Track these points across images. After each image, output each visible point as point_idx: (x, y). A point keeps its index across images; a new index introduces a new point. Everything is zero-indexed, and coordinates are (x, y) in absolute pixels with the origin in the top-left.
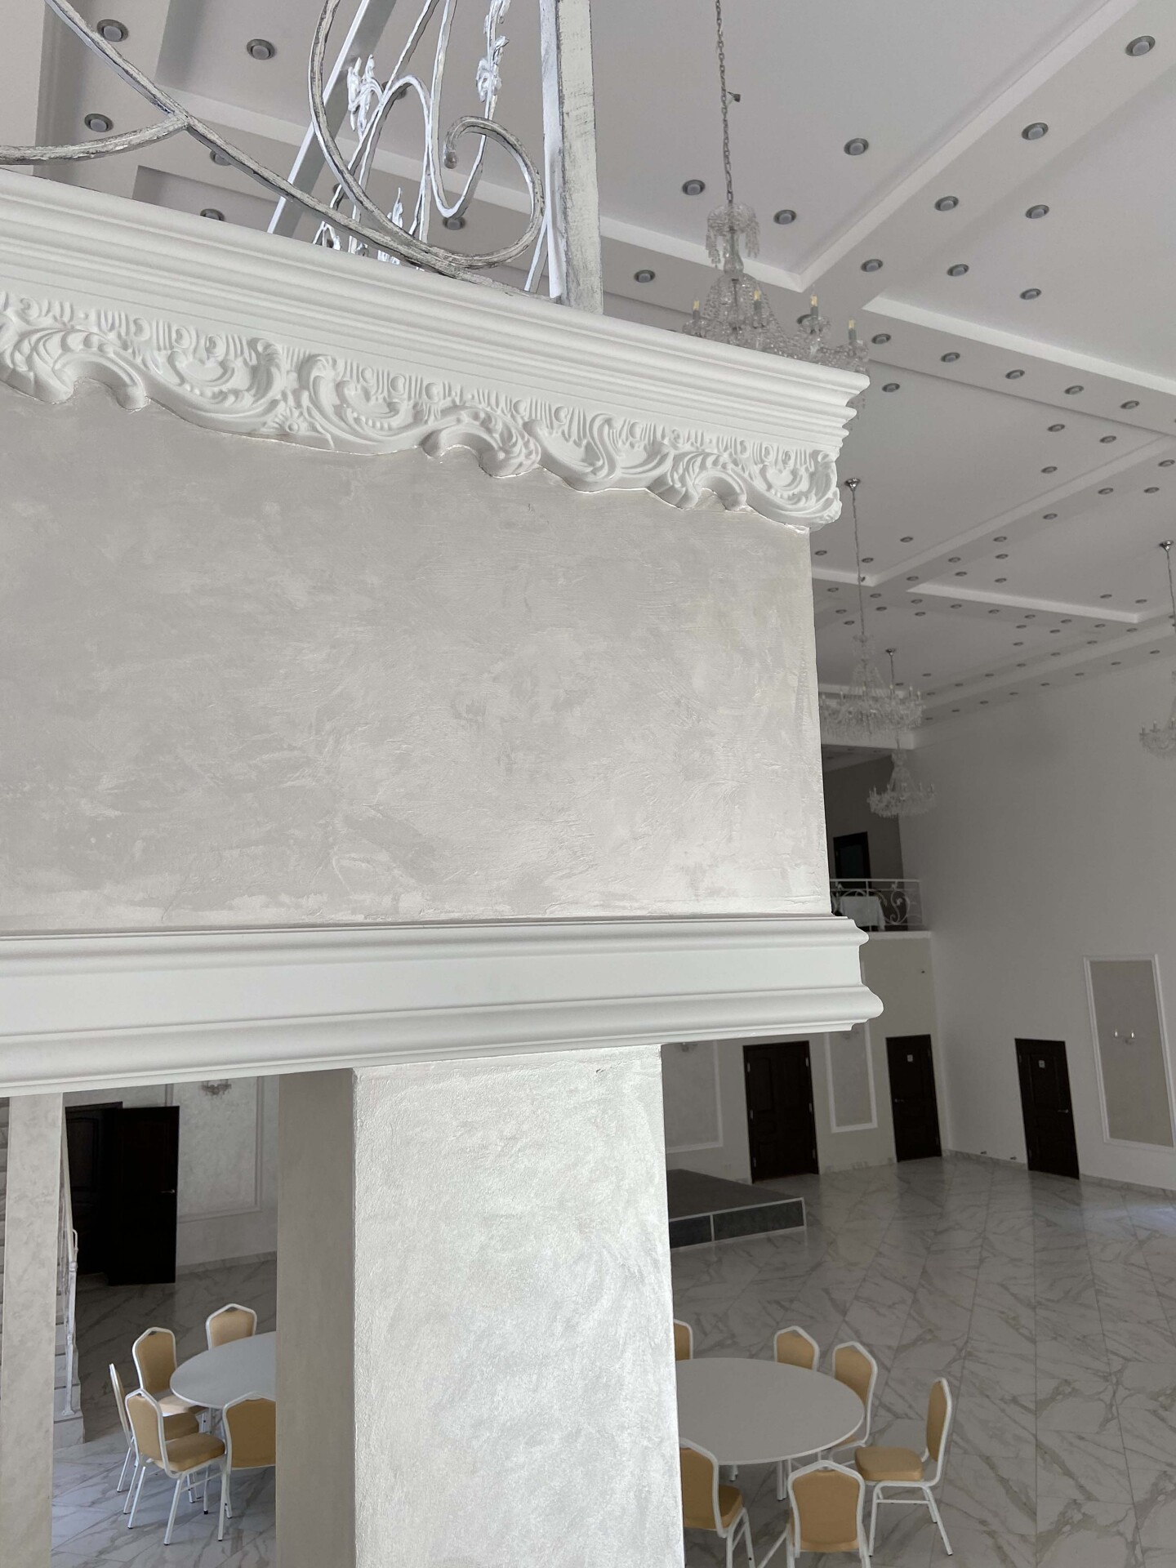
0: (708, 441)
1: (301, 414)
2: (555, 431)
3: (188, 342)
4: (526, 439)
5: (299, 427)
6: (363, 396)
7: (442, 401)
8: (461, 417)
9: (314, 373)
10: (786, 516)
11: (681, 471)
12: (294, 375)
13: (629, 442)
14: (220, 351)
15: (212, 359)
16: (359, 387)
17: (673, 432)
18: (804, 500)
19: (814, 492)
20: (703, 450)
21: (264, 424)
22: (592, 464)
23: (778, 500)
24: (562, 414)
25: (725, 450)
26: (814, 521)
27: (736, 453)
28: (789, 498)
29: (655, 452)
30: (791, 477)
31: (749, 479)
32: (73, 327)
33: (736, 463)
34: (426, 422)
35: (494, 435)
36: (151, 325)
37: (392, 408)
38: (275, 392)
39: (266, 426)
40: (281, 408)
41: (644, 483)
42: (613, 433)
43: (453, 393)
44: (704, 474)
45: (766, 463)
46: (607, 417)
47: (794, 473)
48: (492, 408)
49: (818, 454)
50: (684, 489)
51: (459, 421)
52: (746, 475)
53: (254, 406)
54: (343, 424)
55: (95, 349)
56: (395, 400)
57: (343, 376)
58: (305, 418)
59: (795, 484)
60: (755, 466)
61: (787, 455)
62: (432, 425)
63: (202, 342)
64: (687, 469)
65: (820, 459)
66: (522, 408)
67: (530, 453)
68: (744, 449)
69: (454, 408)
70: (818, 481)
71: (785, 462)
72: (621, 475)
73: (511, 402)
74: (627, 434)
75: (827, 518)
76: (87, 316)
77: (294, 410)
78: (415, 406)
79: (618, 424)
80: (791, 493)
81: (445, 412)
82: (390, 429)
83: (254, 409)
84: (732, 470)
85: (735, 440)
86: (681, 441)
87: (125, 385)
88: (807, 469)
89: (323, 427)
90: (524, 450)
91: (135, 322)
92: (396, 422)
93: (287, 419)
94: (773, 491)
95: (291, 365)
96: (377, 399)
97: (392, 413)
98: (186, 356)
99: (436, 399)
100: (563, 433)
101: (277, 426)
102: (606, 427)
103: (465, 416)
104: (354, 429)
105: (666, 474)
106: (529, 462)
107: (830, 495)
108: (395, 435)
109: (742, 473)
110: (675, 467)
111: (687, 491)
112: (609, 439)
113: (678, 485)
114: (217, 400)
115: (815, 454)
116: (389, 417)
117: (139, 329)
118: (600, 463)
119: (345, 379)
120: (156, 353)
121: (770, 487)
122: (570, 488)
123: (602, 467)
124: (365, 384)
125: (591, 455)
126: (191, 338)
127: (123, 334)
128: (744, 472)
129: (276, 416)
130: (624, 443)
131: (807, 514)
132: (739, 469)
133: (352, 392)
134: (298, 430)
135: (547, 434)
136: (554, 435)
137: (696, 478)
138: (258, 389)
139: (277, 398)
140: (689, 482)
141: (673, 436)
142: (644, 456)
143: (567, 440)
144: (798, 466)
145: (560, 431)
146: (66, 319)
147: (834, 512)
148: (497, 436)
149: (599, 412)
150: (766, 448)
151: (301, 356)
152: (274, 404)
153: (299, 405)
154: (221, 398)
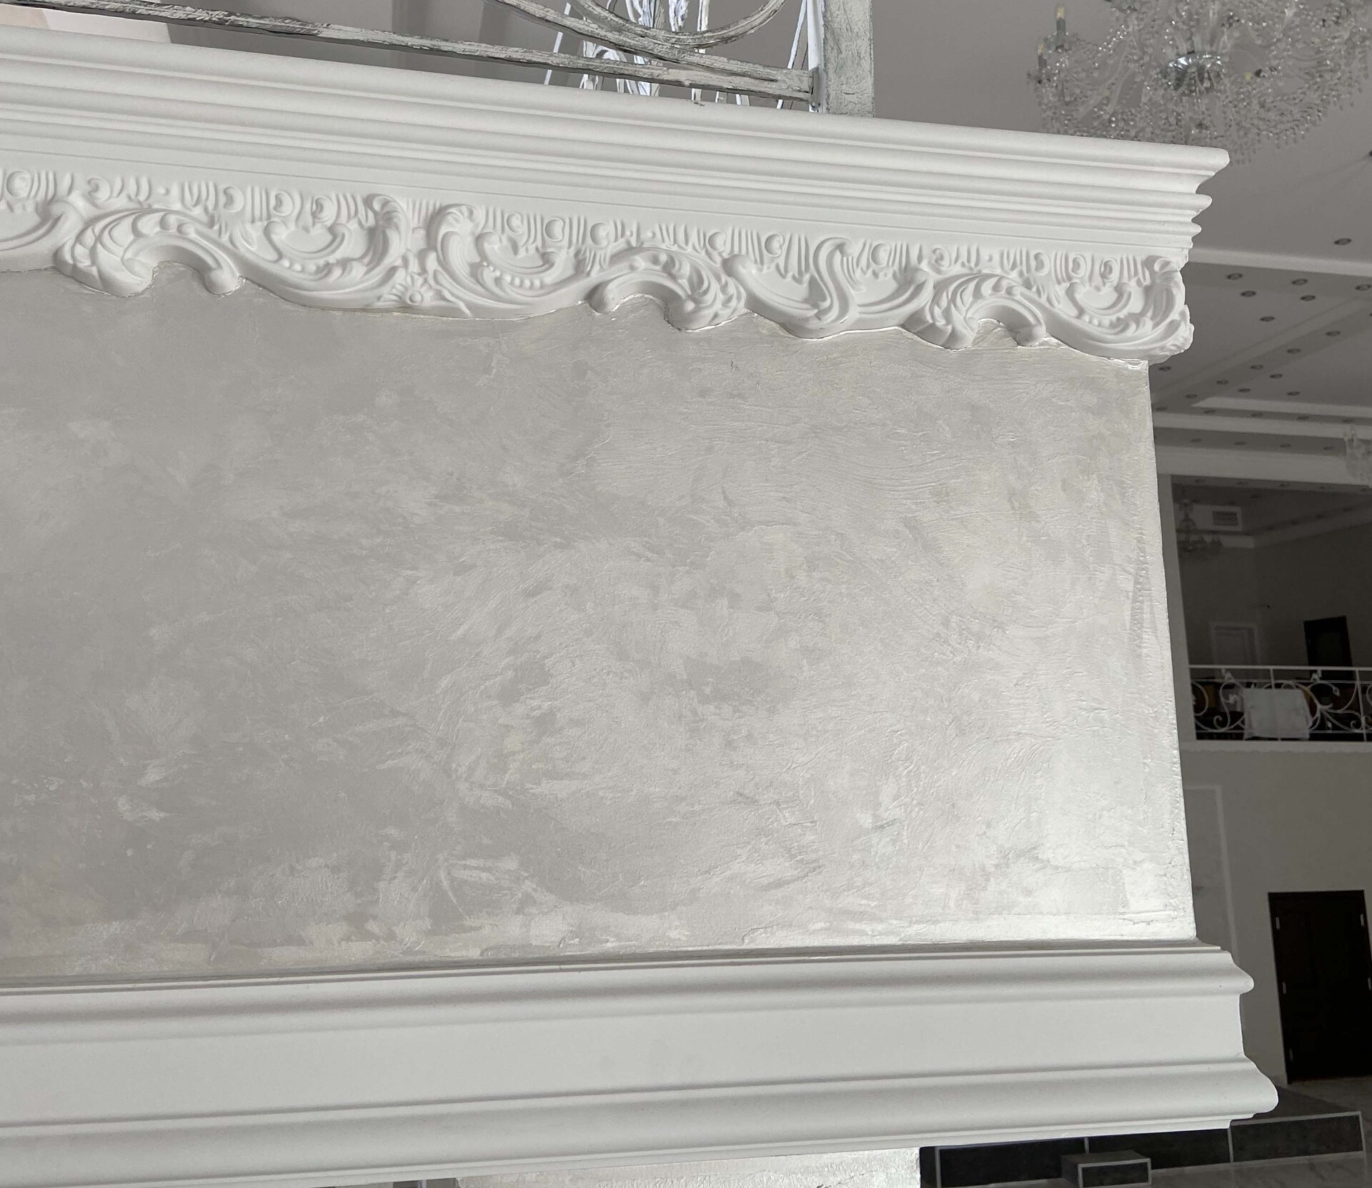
0: (987, 258)
1: (426, 281)
2: (765, 266)
3: (290, 208)
4: (723, 281)
5: (422, 296)
6: (511, 250)
7: (613, 245)
8: (636, 264)
9: (443, 230)
10: (1108, 349)
11: (944, 302)
12: (422, 232)
13: (870, 270)
14: (329, 214)
15: (318, 226)
16: (504, 238)
17: (934, 251)
18: (1133, 326)
19: (1150, 314)
20: (980, 272)
21: (379, 298)
22: (815, 306)
23: (1093, 330)
24: (775, 244)
25: (1014, 267)
26: (1153, 353)
27: (1029, 270)
28: (1112, 325)
29: (907, 279)
30: (1115, 295)
31: (1047, 305)
32: (150, 206)
33: (1028, 285)
34: (589, 274)
35: (680, 281)
36: (244, 194)
37: (546, 260)
38: (393, 257)
39: (382, 299)
40: (400, 276)
41: (896, 322)
42: (848, 260)
43: (628, 233)
44: (980, 303)
45: (1074, 281)
46: (838, 241)
47: (1119, 289)
48: (680, 247)
49: (1154, 262)
50: (950, 328)
51: (632, 268)
52: (1043, 300)
53: (367, 277)
54: (479, 288)
55: (173, 230)
56: (549, 250)
57: (484, 228)
58: (430, 286)
59: (1120, 305)
60: (1057, 286)
61: (1107, 267)
62: (595, 276)
63: (308, 206)
64: (953, 300)
65: (1157, 267)
66: (719, 242)
67: (729, 299)
68: (1040, 265)
69: (630, 250)
70: (1156, 297)
71: (1104, 276)
72: (858, 316)
73: (705, 236)
74: (868, 259)
75: (1173, 348)
76: (168, 192)
77: (416, 277)
78: (577, 255)
79: (854, 250)
80: (1114, 318)
81: (616, 258)
82: (542, 286)
83: (367, 280)
84: (1022, 295)
85: (1028, 253)
86: (945, 263)
87: (210, 269)
88: (1139, 283)
89: (453, 295)
90: (721, 297)
91: (225, 192)
92: (550, 277)
93: (406, 288)
94: (1086, 318)
95: (419, 222)
96: (527, 250)
97: (546, 266)
98: (286, 226)
99: (604, 243)
100: (777, 267)
101: (395, 298)
102: (838, 254)
103: (641, 262)
104: (493, 293)
105: (923, 309)
106: (728, 311)
107: (1174, 316)
108: (549, 293)
109: (1036, 297)
110: (936, 300)
111: (953, 330)
112: (843, 271)
113: (941, 322)
114: (320, 275)
115: (1149, 262)
116: (540, 272)
117: (230, 200)
118: (827, 303)
119: (486, 231)
120: (248, 226)
121: (1081, 312)
122: (791, 336)
123: (830, 308)
124: (511, 234)
125: (815, 294)
126: (294, 203)
127: (210, 207)
128: (1039, 296)
129: (393, 287)
130: (864, 273)
131: (1140, 344)
132: (1032, 293)
133: (494, 246)
134: (422, 300)
135: (754, 271)
136: (765, 271)
137: (967, 310)
138: (374, 254)
139: (396, 264)
140: (957, 317)
141: (934, 258)
142: (893, 286)
143: (784, 277)
144: (1125, 279)
145: (773, 266)
146: (142, 198)
147: (1181, 340)
148: (684, 282)
149: (827, 237)
150: (1074, 260)
151: (431, 208)
152: (392, 271)
153: (423, 271)
154: (325, 272)
